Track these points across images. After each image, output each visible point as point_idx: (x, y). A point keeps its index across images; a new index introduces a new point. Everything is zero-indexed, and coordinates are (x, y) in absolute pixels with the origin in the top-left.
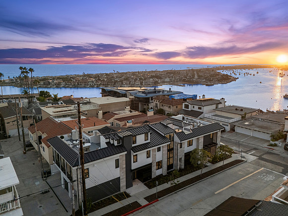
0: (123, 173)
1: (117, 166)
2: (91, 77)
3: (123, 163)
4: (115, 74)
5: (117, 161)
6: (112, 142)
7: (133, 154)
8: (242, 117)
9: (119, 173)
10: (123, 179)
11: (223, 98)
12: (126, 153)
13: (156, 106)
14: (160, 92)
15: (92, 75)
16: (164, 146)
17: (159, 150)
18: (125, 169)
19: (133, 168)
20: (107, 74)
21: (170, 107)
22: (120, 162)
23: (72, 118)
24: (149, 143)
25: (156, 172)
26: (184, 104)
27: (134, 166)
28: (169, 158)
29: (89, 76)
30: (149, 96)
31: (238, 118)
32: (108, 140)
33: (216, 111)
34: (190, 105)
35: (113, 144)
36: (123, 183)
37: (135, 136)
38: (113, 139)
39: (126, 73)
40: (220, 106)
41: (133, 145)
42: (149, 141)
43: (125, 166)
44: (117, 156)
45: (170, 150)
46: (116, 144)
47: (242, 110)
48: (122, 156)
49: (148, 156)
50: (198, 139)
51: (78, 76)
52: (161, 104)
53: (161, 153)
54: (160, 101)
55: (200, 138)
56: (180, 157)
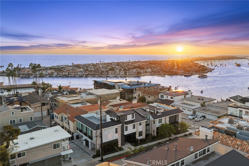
0: (119, 136)
1: (116, 132)
2: (80, 68)
5: (116, 129)
6: (113, 118)
7: (125, 125)
9: (117, 136)
10: (119, 140)
12: (121, 124)
13: (139, 96)
14: (142, 84)
15: (80, 65)
16: (144, 122)
17: (140, 124)
18: (121, 134)
22: (118, 130)
25: (138, 137)
26: (160, 94)
27: (126, 133)
28: (146, 130)
29: (78, 66)
30: (133, 87)
32: (111, 117)
33: (184, 100)
35: (114, 120)
36: (120, 143)
38: (114, 117)
40: (187, 96)
41: (125, 121)
42: (134, 119)
43: (120, 132)
44: (116, 126)
45: (147, 125)
46: (116, 119)
48: (119, 126)
49: (134, 128)
50: (165, 118)
51: (68, 66)
52: (143, 94)
53: (141, 126)
54: (142, 92)
55: (167, 118)
56: (154, 130)
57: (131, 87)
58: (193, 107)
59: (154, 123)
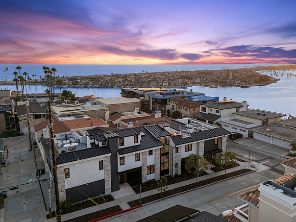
0: (107, 175)
1: (101, 168)
2: (119, 78)
3: (108, 165)
4: (144, 74)
5: (101, 163)
7: (119, 156)
8: (263, 123)
9: (103, 175)
10: (108, 181)
11: (244, 102)
12: (110, 154)
13: (173, 108)
14: (179, 93)
15: (121, 75)
16: (157, 150)
17: (151, 153)
18: (110, 172)
19: (119, 171)
20: (135, 75)
21: (186, 110)
22: (104, 163)
23: (76, 117)
24: (139, 145)
25: (147, 177)
26: (201, 106)
28: (162, 164)
29: (117, 76)
30: (166, 97)
31: (258, 123)
32: (93, 141)
33: (236, 115)
34: (207, 108)
35: (98, 145)
36: (108, 186)
37: (123, 138)
38: (98, 140)
39: (155, 73)
40: (241, 110)
41: (120, 148)
42: (139, 143)
45: (164, 154)
47: (264, 115)
48: (106, 157)
49: (138, 159)
50: (198, 143)
51: (107, 76)
52: (178, 106)
53: (152, 157)
54: (177, 103)
55: (200, 143)
56: (176, 162)
57: (164, 97)
58: (249, 126)
59: (177, 151)
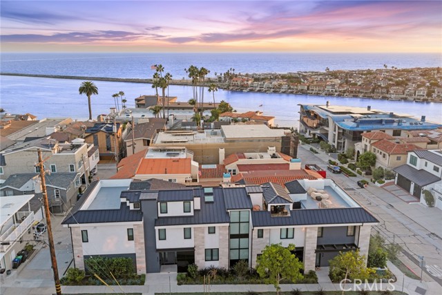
0: (140, 249)
1: (131, 238)
5: (130, 231)
6: (128, 203)
13: (366, 150)
16: (222, 228)
17: (212, 231)
18: (144, 245)
19: (158, 248)
21: (384, 157)
22: (135, 233)
23: (168, 154)
24: (191, 217)
26: (409, 154)
27: (160, 245)
30: (363, 128)
34: (418, 159)
35: (129, 207)
36: (141, 264)
37: (166, 202)
39: (410, 71)
42: (192, 214)
43: (143, 241)
44: (130, 225)
45: (233, 237)
46: (132, 207)
49: (187, 236)
52: (373, 147)
53: (215, 236)
54: (372, 142)
55: (308, 230)
56: (259, 252)
57: (358, 126)
59: (261, 236)
